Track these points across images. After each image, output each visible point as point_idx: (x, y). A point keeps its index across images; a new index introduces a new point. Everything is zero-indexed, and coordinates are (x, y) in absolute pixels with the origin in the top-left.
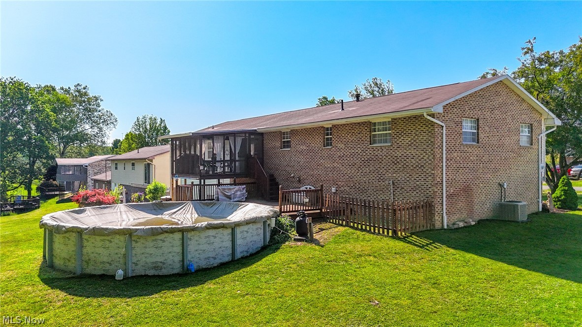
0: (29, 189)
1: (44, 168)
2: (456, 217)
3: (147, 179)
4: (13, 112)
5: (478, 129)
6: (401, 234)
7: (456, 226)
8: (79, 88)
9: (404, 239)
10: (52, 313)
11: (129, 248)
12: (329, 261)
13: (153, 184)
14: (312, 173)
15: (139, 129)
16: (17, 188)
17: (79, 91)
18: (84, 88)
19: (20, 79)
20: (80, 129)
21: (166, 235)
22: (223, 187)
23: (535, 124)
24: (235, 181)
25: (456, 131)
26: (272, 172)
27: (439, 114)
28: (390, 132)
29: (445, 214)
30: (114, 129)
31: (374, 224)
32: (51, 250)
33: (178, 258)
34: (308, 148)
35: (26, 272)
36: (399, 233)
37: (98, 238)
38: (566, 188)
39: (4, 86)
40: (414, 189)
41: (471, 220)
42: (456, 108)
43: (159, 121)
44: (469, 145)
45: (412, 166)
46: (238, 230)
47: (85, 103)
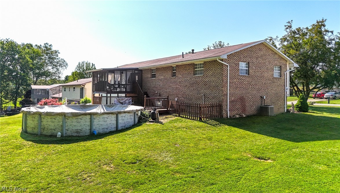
0: (15, 103)
1: (25, 91)
2: (235, 113)
3: (82, 97)
4: (7, 58)
5: (249, 68)
6: (204, 119)
7: (234, 117)
8: (47, 45)
9: (205, 122)
10: (25, 149)
11: (64, 122)
12: (163, 130)
13: (85, 98)
14: (166, 91)
15: (80, 70)
16: (8, 102)
17: (46, 47)
18: (50, 46)
19: (12, 40)
20: (46, 69)
21: (83, 116)
22: (119, 98)
23: (283, 66)
24: (126, 95)
25: (236, 68)
26: (146, 91)
27: (226, 59)
28: (203, 69)
29: (228, 111)
30: (65, 69)
31: (191, 115)
32: (26, 124)
33: (88, 128)
34: (164, 78)
35: (13, 134)
36: (203, 119)
37: (49, 117)
38: (302, 101)
39: (3, 43)
40: (213, 98)
41: (244, 114)
42: (236, 56)
43: (91, 65)
44: (243, 76)
45: (213, 86)
46: (120, 116)
47: (49, 54)
